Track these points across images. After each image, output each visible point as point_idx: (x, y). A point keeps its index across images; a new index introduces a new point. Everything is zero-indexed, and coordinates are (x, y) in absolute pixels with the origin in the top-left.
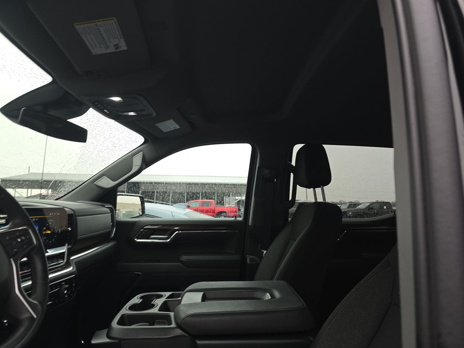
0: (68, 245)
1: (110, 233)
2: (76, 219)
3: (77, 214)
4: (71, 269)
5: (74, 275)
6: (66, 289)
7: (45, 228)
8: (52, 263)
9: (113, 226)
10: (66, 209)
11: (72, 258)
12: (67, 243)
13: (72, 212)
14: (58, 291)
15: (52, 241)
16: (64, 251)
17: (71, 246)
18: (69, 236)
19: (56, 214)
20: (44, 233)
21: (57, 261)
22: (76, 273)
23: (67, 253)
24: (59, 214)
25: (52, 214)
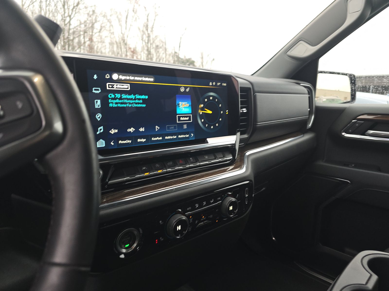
0: (241, 134)
1: (306, 122)
2: (255, 97)
3: (256, 89)
4: (242, 171)
5: (248, 182)
6: (232, 203)
7: (202, 106)
8: (215, 159)
9: (310, 113)
10: (239, 80)
11: (248, 153)
12: (238, 131)
13: (250, 86)
14: (220, 206)
15: (214, 126)
16: (234, 142)
17: (245, 136)
18: (243, 121)
19: (221, 85)
20: (201, 112)
21: (222, 156)
22: (250, 179)
23: (239, 146)
24: (225, 85)
25: (214, 83)
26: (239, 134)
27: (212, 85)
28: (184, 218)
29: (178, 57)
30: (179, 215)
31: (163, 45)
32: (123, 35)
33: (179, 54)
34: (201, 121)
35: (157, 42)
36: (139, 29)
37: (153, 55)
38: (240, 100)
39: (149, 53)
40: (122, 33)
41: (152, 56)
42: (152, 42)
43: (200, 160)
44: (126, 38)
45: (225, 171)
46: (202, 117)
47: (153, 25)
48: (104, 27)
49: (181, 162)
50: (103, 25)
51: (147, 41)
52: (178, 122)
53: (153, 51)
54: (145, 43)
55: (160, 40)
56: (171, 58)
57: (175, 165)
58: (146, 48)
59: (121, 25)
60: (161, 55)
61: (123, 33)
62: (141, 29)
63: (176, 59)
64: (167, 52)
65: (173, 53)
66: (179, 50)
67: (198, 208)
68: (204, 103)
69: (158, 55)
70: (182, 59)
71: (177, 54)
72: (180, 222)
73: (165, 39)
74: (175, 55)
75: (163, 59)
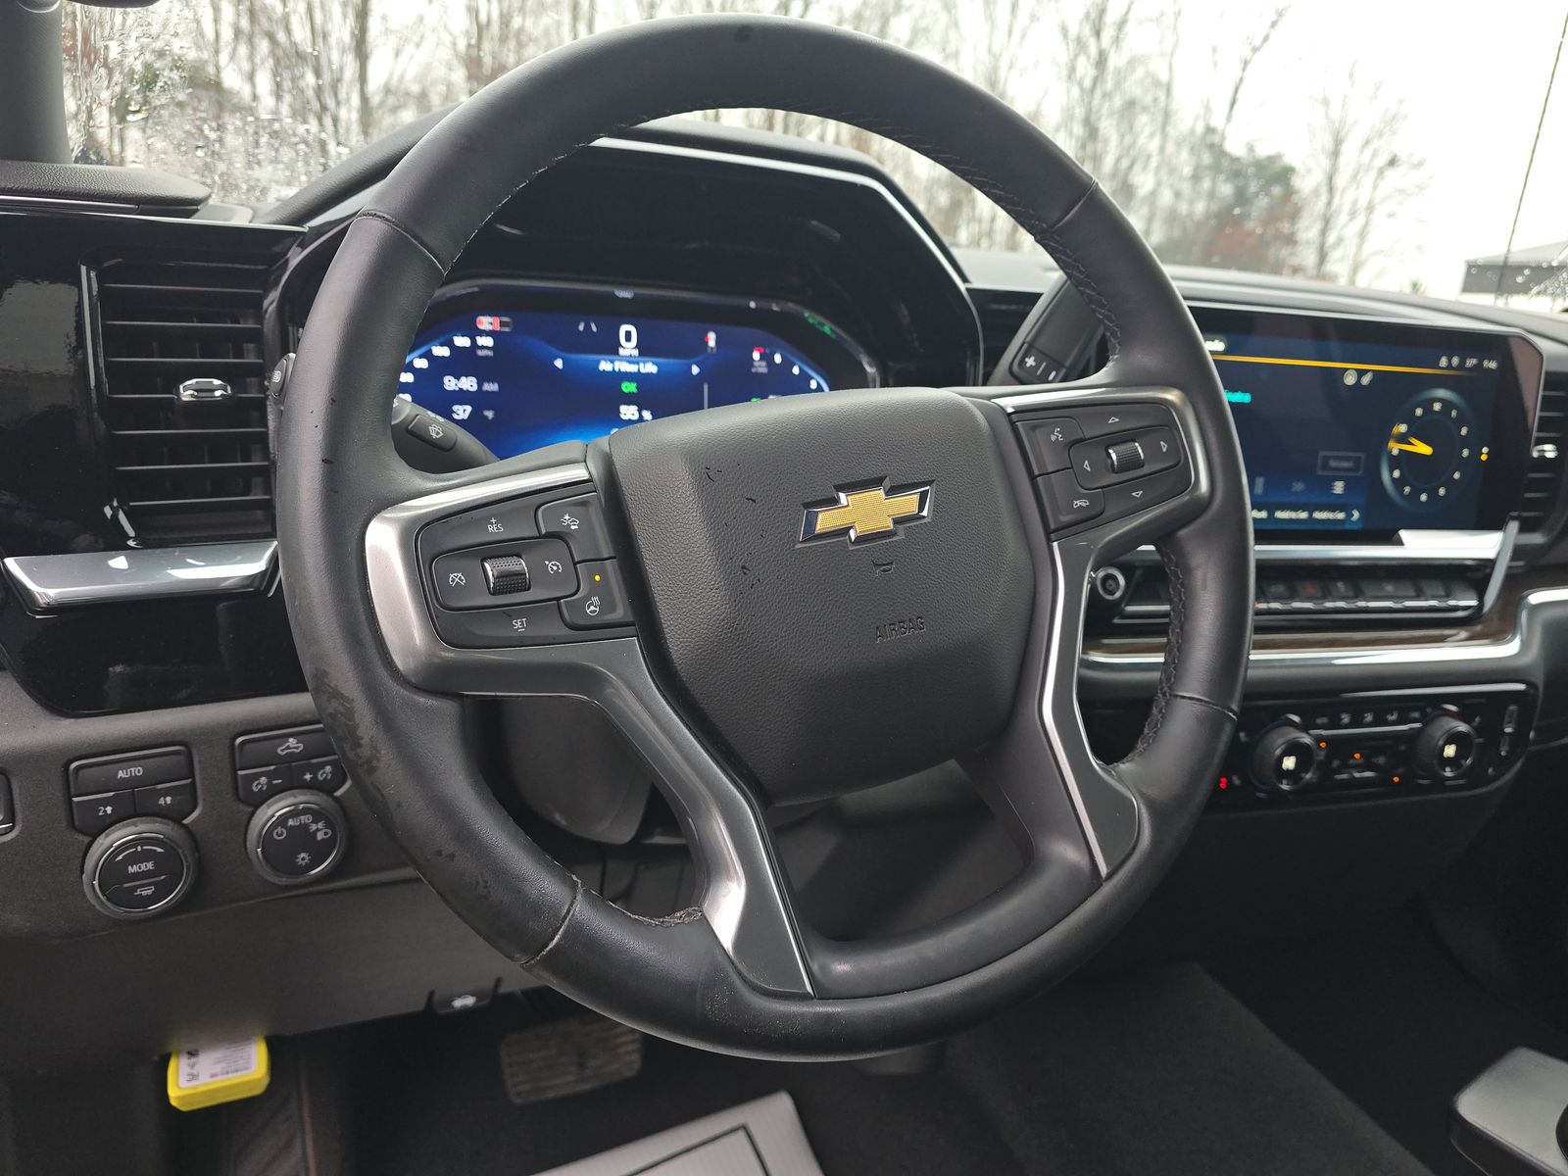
0: (1522, 530)
4: (1506, 650)
5: (1521, 687)
6: (1454, 738)
7: (1403, 428)
8: (1418, 597)
10: (1545, 346)
11: (1536, 598)
12: (1514, 518)
14: (1411, 738)
15: (1433, 493)
16: (1491, 554)
17: (1536, 539)
18: (1535, 485)
19: (1480, 364)
20: (1395, 448)
21: (1442, 593)
22: (1533, 679)
23: (1509, 568)
24: (1493, 365)
25: (1455, 361)
26: (1513, 526)
27: (1449, 367)
28: (1306, 739)
29: (1218, 151)
30: (1291, 729)
31: (1155, 100)
32: (996, 58)
33: (1223, 138)
34: (1391, 472)
35: (1133, 88)
36: (1065, 31)
37: (1106, 141)
38: (1538, 413)
39: (1092, 132)
40: (989, 51)
41: (1100, 146)
42: (1109, 85)
43: (1368, 593)
44: (1003, 73)
45: (1441, 639)
46: (1394, 462)
47: (1127, 13)
48: (926, 30)
49: (1310, 588)
50: (923, 24)
51: (1088, 83)
52: (1320, 473)
53: (1108, 127)
54: (1082, 90)
55: (1148, 74)
56: (1185, 155)
57: (1293, 595)
58: (1079, 113)
59: (990, 18)
60: (1142, 140)
61: (996, 49)
62: (1073, 32)
63: (1206, 158)
64: (1170, 130)
65: (1200, 129)
66: (1229, 118)
67: (1347, 727)
68: (1411, 420)
69: (1128, 139)
70: (1238, 159)
71: (1216, 139)
72: (1293, 748)
73: (1171, 70)
74: (1203, 138)
75: (1149, 157)
